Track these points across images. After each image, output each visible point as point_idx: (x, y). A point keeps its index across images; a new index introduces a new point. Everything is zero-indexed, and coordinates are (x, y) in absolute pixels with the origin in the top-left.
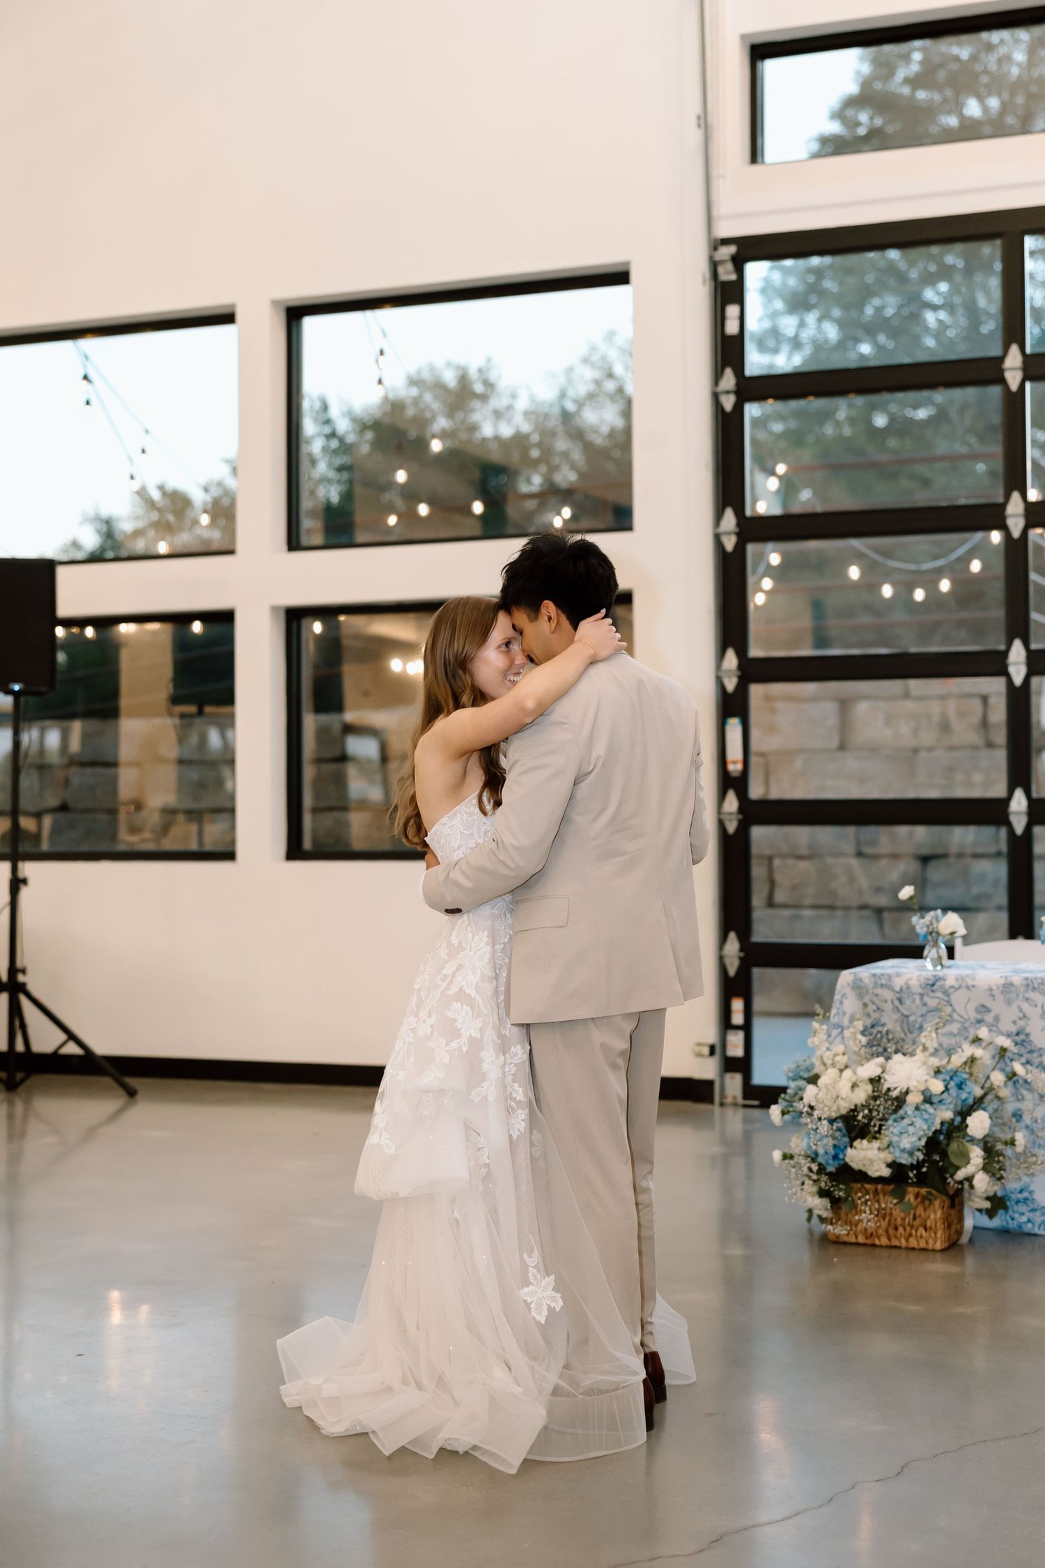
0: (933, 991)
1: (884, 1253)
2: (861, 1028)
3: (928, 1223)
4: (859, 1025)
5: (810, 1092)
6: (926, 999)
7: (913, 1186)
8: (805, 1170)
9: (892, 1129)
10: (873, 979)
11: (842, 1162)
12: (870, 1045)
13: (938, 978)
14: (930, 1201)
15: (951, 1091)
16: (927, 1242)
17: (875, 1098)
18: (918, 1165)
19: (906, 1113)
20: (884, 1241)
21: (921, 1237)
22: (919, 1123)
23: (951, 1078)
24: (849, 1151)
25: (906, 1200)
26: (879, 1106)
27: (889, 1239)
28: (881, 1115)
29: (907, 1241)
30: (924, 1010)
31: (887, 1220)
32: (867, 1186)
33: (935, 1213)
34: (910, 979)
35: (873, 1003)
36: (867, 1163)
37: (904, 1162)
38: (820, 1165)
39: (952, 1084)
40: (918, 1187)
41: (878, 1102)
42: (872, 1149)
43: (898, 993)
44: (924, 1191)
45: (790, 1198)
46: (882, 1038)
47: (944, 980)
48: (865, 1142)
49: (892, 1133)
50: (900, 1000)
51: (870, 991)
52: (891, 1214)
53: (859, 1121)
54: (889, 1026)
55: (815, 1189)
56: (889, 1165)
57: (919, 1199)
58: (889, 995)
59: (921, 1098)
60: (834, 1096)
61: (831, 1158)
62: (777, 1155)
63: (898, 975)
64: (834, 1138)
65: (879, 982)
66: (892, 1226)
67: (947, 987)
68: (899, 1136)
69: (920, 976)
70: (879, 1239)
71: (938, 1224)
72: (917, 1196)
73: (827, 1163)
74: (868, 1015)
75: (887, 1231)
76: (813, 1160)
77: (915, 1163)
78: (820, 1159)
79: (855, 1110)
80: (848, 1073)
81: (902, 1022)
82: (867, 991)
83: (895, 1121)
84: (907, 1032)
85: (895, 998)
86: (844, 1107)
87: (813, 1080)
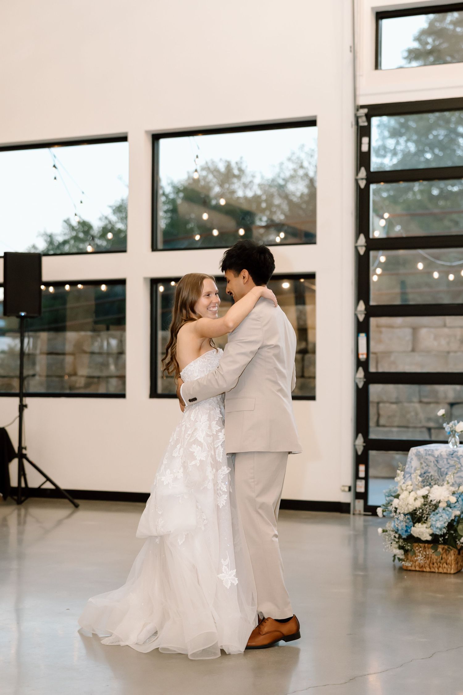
0: (452, 457)
1: (428, 575)
2: (419, 474)
3: (448, 562)
4: (419, 472)
5: (396, 502)
6: (449, 461)
7: (441, 545)
8: (393, 537)
9: (432, 518)
10: (425, 452)
11: (409, 534)
12: (423, 481)
13: (454, 451)
14: (449, 551)
15: (459, 502)
16: (447, 570)
17: (425, 505)
18: (443, 535)
19: (439, 511)
20: (428, 569)
21: (445, 567)
22: (445, 516)
23: (460, 496)
24: (413, 528)
25: (438, 550)
26: (427, 508)
27: (430, 568)
28: (427, 512)
29: (438, 569)
30: (448, 466)
31: (429, 559)
32: (421, 545)
33: (451, 557)
34: (442, 452)
35: (425, 462)
36: (421, 534)
37: (437, 533)
38: (399, 535)
39: (460, 499)
40: (443, 545)
41: (426, 507)
42: (423, 527)
43: (437, 458)
44: (446, 547)
45: (386, 549)
46: (428, 478)
47: (458, 452)
48: (420, 524)
49: (432, 520)
50: (437, 461)
51: (424, 457)
52: (431, 557)
53: (417, 515)
54: (432, 473)
55: (397, 546)
56: (431, 535)
57: (444, 550)
58: (432, 459)
59: (445, 505)
60: (406, 503)
61: (404, 531)
62: (380, 530)
63: (437, 450)
64: (406, 522)
65: (428, 453)
66: (432, 562)
67: (459, 455)
68: (435, 522)
69: (446, 450)
70: (426, 569)
71: (453, 562)
72: (443, 549)
73: (403, 534)
74: (423, 468)
75: (429, 565)
76: (396, 533)
77: (442, 534)
78: (400, 532)
79: (415, 510)
80: (413, 494)
81: (438, 471)
82: (422, 457)
83: (434, 515)
84: (440, 476)
85: (435, 460)
86: (411, 509)
87: (397, 497)
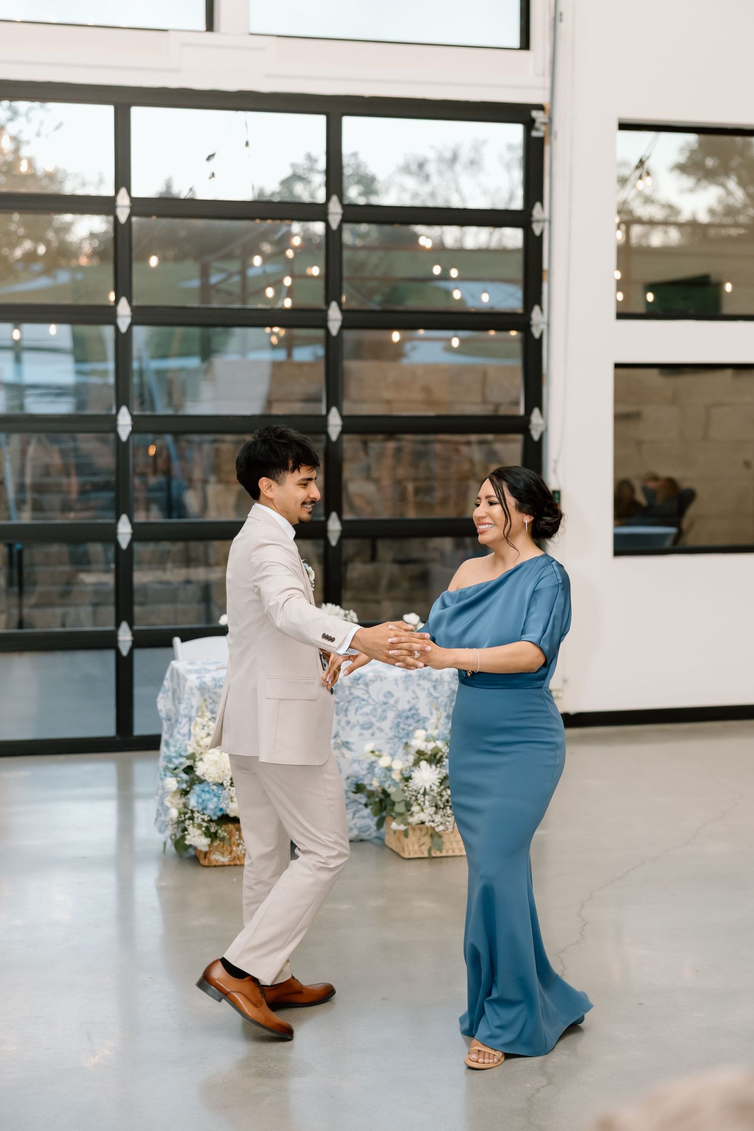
10: (214, 682)
35: (210, 698)
